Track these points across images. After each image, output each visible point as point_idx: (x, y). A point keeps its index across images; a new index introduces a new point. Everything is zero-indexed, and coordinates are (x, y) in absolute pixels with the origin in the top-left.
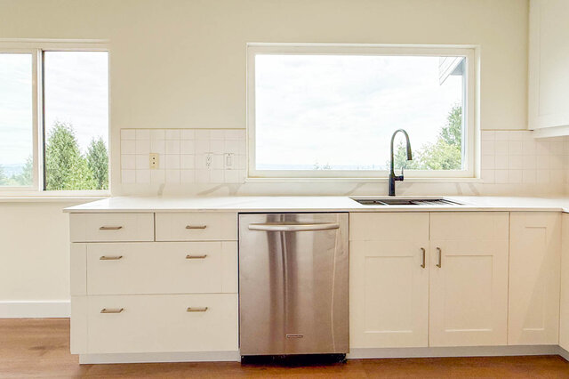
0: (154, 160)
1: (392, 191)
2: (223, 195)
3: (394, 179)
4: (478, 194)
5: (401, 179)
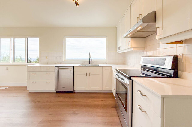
0: (46, 58)
1: (90, 64)
2: (58, 64)
3: (90, 61)
4: (107, 64)
5: (91, 61)
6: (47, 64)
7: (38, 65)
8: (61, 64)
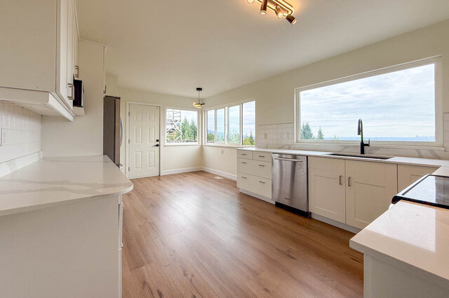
1: (362, 152)
3: (363, 145)
6: (267, 148)
7: (254, 149)
8: (289, 149)
